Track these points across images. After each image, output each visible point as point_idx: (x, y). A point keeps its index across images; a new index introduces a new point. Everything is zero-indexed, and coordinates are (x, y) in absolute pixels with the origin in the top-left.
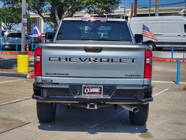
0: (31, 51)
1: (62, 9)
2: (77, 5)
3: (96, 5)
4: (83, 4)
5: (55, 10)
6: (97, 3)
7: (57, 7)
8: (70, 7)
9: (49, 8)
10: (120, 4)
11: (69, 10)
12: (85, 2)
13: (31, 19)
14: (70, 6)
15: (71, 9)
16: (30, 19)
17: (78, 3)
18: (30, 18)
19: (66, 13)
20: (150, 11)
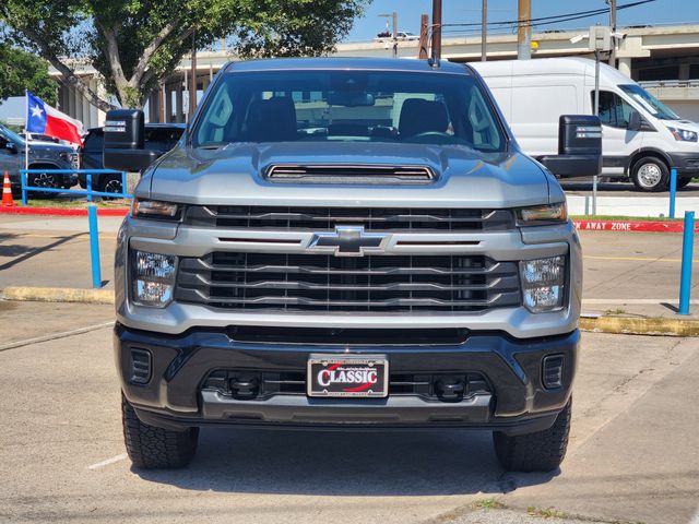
0: (20, 198)
1: (136, 36)
2: (190, 23)
3: (259, 19)
4: (209, 17)
5: (108, 42)
6: (263, 15)
7: (117, 29)
8: (166, 31)
9: (89, 35)
10: (356, 17)
11: (163, 42)
12: (216, 9)
13: (52, 82)
14: (164, 26)
15: (168, 37)
16: (48, 80)
17: (194, 16)
18: (49, 77)
19: (148, 51)
20: (484, 46)
